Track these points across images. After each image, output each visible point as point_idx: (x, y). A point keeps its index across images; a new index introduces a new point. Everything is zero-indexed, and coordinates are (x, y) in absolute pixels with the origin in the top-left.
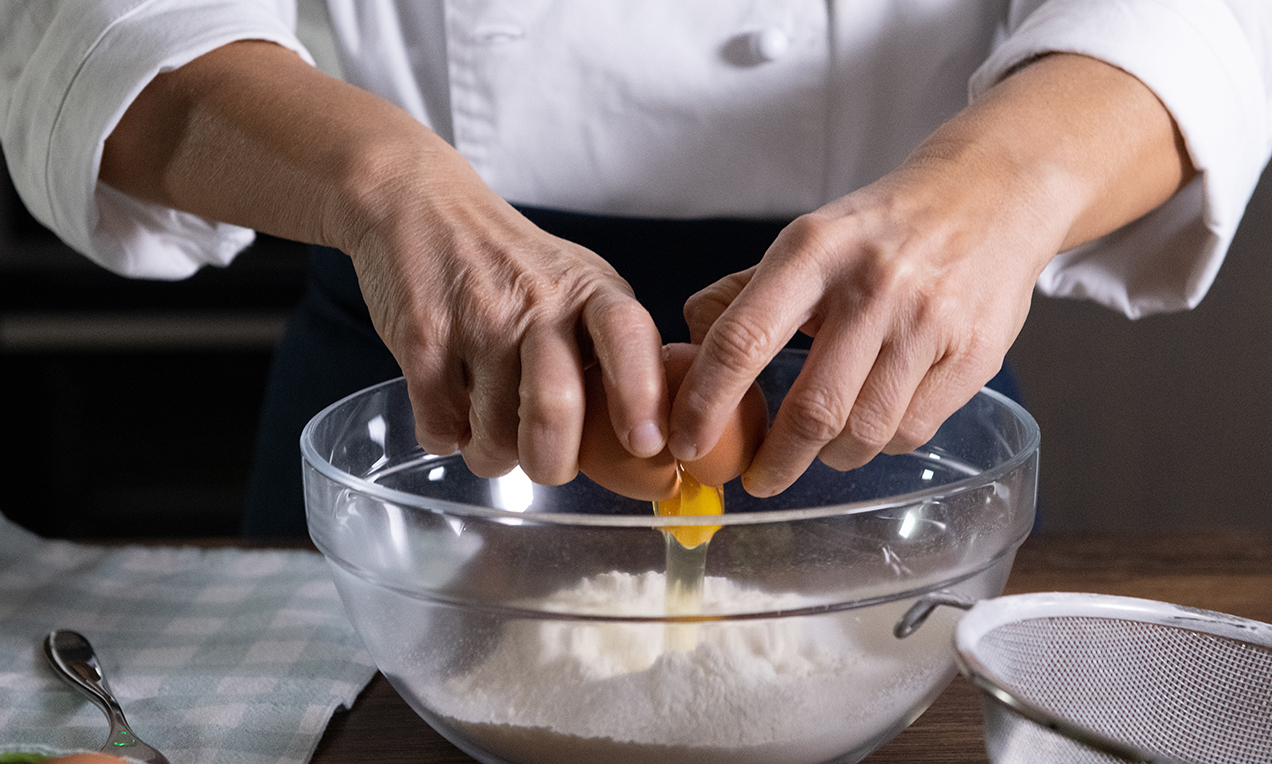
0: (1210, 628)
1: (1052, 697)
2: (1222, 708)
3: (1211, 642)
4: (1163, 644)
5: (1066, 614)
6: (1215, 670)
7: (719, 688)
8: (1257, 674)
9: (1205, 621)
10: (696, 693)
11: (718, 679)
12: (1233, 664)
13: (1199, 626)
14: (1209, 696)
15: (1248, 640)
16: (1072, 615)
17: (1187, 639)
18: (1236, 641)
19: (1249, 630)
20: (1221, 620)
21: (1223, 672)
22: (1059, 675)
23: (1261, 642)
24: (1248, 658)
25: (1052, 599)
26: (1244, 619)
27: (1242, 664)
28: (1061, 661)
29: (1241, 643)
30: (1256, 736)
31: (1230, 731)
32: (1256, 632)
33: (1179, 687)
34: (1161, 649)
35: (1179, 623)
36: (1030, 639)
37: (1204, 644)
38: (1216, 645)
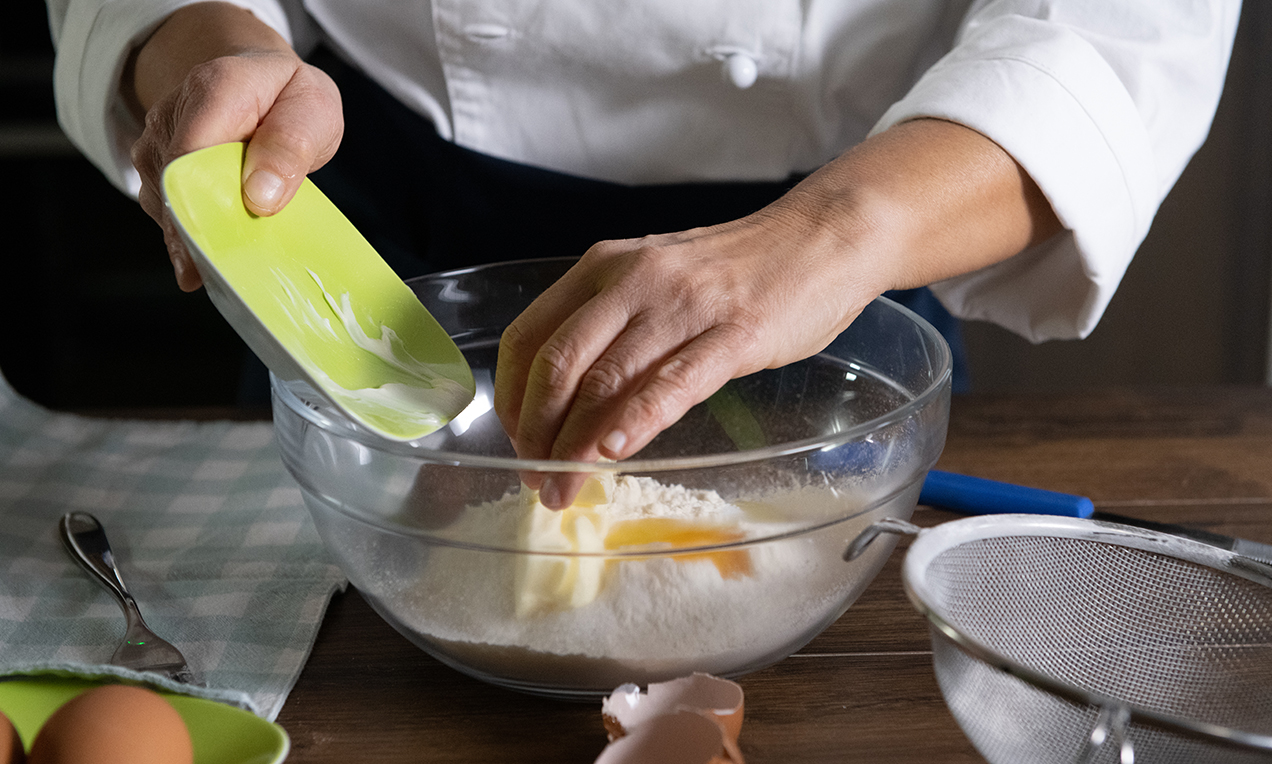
0: (1125, 542)
1: (986, 611)
2: (1137, 614)
3: (1126, 554)
4: (1083, 557)
5: (998, 535)
6: (1130, 580)
7: (676, 599)
8: (1168, 583)
9: (1121, 535)
10: (655, 604)
11: (675, 591)
12: (1146, 574)
13: (1115, 540)
14: (1124, 603)
15: (1159, 552)
16: (1003, 535)
17: (1105, 551)
18: (1148, 553)
19: (1161, 543)
20: (1135, 534)
21: (1138, 581)
22: (992, 590)
23: (1171, 554)
24: (1159, 568)
25: (985, 522)
26: (1155, 532)
27: (1154, 573)
28: (994, 577)
29: (1153, 554)
30: (1167, 639)
31: (1144, 635)
32: (1167, 544)
33: (1098, 596)
34: (1081, 562)
35: (1098, 538)
36: (967, 560)
37: (1120, 555)
38: (1130, 556)
